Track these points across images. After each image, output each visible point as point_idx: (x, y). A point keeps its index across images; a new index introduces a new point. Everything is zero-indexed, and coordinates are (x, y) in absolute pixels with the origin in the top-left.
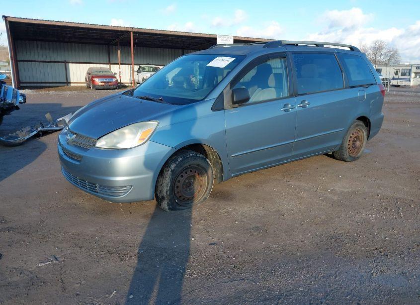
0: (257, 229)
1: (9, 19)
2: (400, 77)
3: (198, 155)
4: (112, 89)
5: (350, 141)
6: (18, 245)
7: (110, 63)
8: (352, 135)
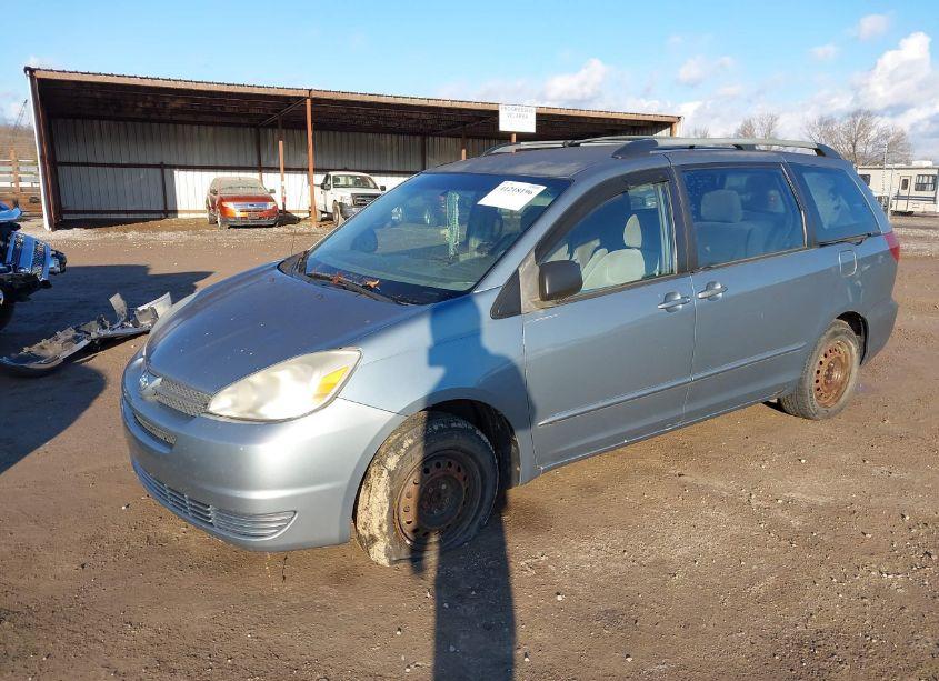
0: (611, 617)
1: (38, 75)
2: (914, 193)
3: (454, 425)
4: (266, 227)
5: (818, 372)
6: (18, 665)
7: (259, 168)
8: (823, 359)
